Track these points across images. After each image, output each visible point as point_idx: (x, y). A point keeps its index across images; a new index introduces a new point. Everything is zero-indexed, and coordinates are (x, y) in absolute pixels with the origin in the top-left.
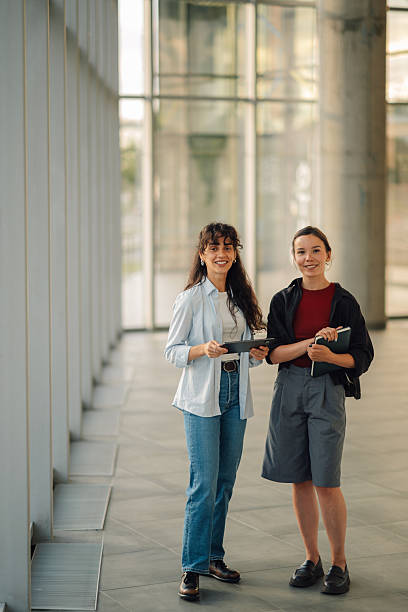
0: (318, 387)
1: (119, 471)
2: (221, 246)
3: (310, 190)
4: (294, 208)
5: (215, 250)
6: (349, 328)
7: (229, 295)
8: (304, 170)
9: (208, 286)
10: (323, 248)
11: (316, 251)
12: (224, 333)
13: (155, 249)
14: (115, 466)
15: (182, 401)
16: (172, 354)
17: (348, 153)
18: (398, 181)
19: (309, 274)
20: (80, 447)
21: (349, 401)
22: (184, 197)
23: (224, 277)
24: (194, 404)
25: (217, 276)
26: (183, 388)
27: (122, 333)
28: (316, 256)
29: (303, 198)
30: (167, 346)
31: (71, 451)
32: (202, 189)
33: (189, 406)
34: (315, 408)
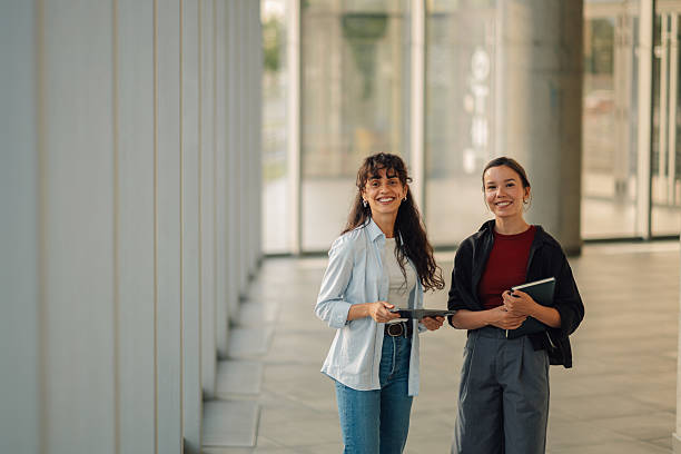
0: (514, 351)
1: (262, 440)
2: (384, 180)
3: (489, 82)
4: (468, 103)
5: (377, 185)
6: (552, 279)
7: (398, 242)
8: (481, 58)
9: (374, 230)
10: (518, 181)
11: (510, 185)
12: (390, 289)
13: (303, 151)
14: (257, 434)
15: (334, 369)
16: (326, 312)
17: (537, 43)
18: (595, 71)
19: (501, 213)
20: (214, 407)
21: (555, 371)
22: (335, 89)
23: (392, 219)
24: (348, 374)
25: (383, 218)
26: (336, 352)
27: (265, 258)
28: (510, 191)
29: (480, 91)
30: (320, 300)
31: (204, 413)
32: (357, 81)
33: (341, 375)
34: (511, 379)
